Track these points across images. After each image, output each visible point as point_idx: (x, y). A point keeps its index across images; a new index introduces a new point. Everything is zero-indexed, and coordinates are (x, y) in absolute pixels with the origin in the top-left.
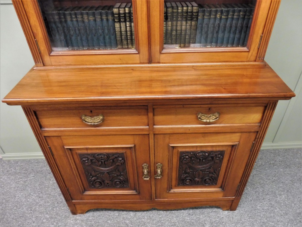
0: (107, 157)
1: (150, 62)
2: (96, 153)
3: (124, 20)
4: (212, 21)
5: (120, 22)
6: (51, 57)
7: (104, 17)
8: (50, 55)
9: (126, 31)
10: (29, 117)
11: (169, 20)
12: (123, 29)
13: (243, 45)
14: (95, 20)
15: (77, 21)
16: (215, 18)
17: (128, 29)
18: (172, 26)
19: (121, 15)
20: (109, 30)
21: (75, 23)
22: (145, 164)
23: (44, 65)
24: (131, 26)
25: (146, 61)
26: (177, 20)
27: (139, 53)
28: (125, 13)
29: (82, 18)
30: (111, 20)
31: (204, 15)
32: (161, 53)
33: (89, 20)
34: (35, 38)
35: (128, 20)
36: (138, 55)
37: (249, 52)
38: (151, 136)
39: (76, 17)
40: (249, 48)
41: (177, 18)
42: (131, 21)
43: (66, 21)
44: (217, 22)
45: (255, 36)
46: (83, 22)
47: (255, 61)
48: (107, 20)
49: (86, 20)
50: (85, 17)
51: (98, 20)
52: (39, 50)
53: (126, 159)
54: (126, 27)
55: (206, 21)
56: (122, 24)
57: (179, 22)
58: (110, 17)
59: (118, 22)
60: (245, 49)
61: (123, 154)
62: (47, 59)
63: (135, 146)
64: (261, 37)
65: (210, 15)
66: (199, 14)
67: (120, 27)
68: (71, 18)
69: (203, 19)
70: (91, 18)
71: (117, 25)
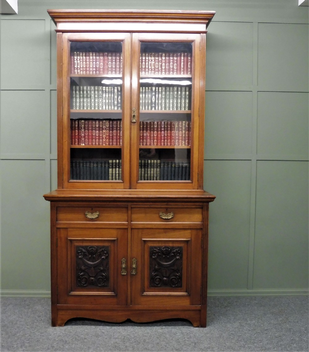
0: (96, 250)
1: (130, 188)
2: (88, 246)
3: (115, 167)
4: (169, 169)
5: (112, 168)
6: (69, 183)
7: (103, 165)
8: (68, 182)
9: (116, 174)
10: (52, 211)
11: (143, 167)
12: (114, 172)
13: (189, 179)
14: (97, 167)
15: (86, 166)
16: (172, 167)
17: (117, 172)
18: (145, 171)
19: (114, 164)
20: (105, 173)
21: (85, 168)
22: (124, 259)
23: (63, 188)
24: (119, 171)
25: (128, 188)
26: (148, 168)
27: (123, 183)
28: (116, 163)
29: (90, 165)
30: (107, 166)
31: (164, 165)
32: (137, 183)
33: (94, 167)
34: (62, 171)
35: (118, 167)
36: (123, 184)
37: (192, 183)
38: (129, 230)
39: (86, 164)
40: (192, 180)
41: (148, 166)
42: (119, 168)
43: (80, 166)
44: (173, 169)
45: (194, 173)
46: (90, 167)
47: (198, 189)
48: (105, 166)
49: (92, 166)
50: (92, 164)
51: (99, 166)
52: (63, 178)
53: (109, 253)
54: (116, 171)
55: (166, 168)
56: (113, 169)
57: (149, 169)
58: (107, 165)
59: (111, 168)
60: (190, 181)
61: (108, 247)
62: (66, 183)
63: (117, 239)
64: (198, 174)
65: (168, 165)
66: (161, 164)
67: (112, 171)
68: (83, 164)
69: (164, 167)
70: (95, 165)
71: (110, 170)
